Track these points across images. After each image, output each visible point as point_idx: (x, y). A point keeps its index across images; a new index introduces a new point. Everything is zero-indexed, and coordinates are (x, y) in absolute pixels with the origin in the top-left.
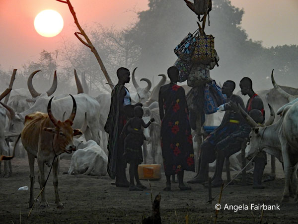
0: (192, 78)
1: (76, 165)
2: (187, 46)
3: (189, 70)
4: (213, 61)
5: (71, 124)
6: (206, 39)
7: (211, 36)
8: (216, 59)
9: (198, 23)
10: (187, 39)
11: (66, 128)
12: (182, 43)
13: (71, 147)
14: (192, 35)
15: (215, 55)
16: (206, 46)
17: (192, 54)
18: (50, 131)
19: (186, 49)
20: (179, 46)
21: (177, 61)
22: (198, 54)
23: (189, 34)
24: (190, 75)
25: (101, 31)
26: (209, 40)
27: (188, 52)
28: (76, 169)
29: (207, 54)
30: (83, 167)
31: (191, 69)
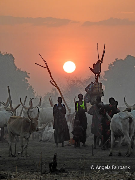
0: (92, 101)
1: (44, 138)
2: (90, 87)
3: (91, 97)
4: (101, 94)
5: (37, 119)
6: (98, 84)
7: (101, 83)
8: (103, 93)
9: (95, 78)
10: (90, 84)
11: (35, 121)
12: (88, 86)
13: (37, 129)
14: (93, 83)
15: (102, 92)
16: (99, 87)
17: (93, 91)
18: (28, 122)
19: (90, 89)
20: (87, 87)
21: (86, 94)
22: (95, 91)
23: (92, 82)
24: (92, 100)
25: (76, 79)
26: (100, 85)
27: (91, 90)
28: (44, 139)
29: (99, 91)
30: (47, 138)
31: (92, 97)
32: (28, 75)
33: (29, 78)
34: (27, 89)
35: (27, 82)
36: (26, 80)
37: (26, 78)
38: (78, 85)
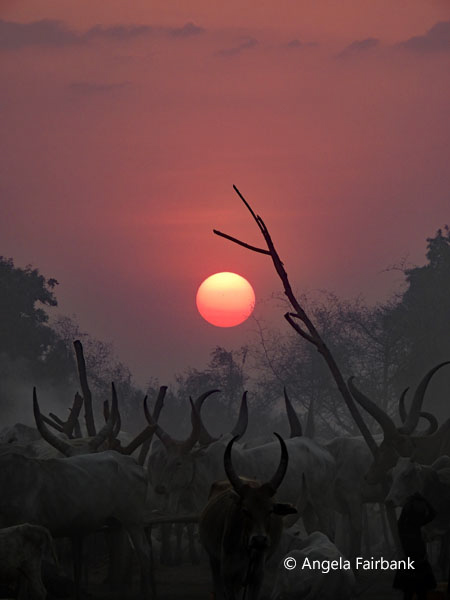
25: (335, 308)
32: (50, 289)
33: (54, 304)
34: (43, 358)
35: (45, 324)
36: (40, 312)
37: (38, 305)
38: (343, 335)
